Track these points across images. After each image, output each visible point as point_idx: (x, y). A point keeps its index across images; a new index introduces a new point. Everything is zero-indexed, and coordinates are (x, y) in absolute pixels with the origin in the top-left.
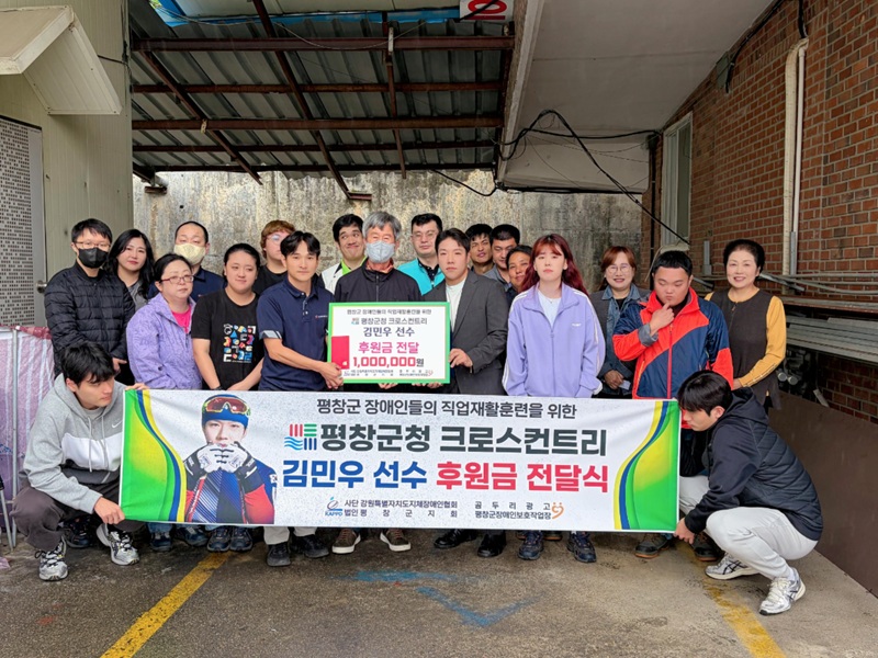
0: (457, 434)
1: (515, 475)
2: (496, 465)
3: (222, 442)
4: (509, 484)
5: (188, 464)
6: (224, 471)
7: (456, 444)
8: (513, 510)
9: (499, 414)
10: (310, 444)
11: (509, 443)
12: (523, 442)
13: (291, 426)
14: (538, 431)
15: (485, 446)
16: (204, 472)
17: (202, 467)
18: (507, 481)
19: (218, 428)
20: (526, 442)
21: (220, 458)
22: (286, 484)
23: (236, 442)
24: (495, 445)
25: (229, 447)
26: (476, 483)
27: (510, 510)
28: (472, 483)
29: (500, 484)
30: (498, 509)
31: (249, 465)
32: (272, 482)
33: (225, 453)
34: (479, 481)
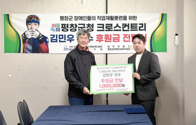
0: (102, 26)
1: (119, 38)
2: (114, 35)
3: (32, 29)
4: (118, 40)
5: (23, 36)
6: (33, 38)
7: (102, 29)
8: (119, 48)
9: (114, 19)
10: (58, 30)
11: (118, 28)
12: (121, 28)
13: (52, 24)
14: (126, 24)
15: (110, 29)
16: (27, 38)
17: (27, 37)
18: (117, 39)
19: (31, 25)
20: (123, 28)
21: (32, 34)
22: (52, 41)
23: (36, 29)
24: (113, 29)
25: (34, 31)
26: (108, 40)
27: (118, 48)
28: (107, 40)
29: (115, 40)
30: (114, 48)
31: (40, 36)
32: (47, 41)
33: (33, 33)
34: (109, 40)
